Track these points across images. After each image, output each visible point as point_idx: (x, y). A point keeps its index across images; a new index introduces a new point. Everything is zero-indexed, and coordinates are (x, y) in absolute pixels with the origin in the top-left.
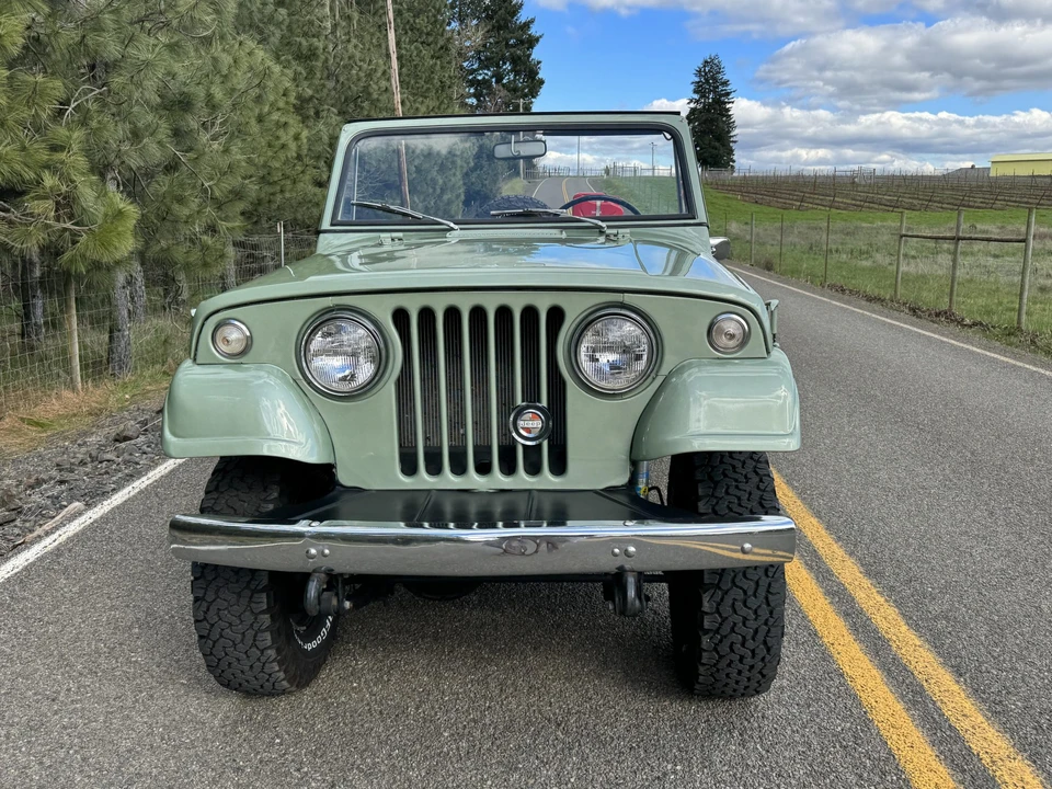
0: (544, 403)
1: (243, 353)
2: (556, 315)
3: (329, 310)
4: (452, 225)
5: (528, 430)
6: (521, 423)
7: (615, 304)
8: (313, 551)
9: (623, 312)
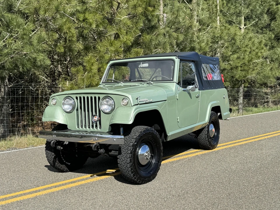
0: (98, 114)
1: (55, 104)
2: (99, 98)
3: (67, 97)
4: (122, 83)
5: (95, 120)
6: (94, 119)
7: (107, 96)
8: (54, 136)
9: (109, 98)
